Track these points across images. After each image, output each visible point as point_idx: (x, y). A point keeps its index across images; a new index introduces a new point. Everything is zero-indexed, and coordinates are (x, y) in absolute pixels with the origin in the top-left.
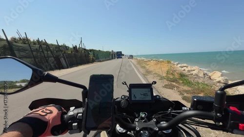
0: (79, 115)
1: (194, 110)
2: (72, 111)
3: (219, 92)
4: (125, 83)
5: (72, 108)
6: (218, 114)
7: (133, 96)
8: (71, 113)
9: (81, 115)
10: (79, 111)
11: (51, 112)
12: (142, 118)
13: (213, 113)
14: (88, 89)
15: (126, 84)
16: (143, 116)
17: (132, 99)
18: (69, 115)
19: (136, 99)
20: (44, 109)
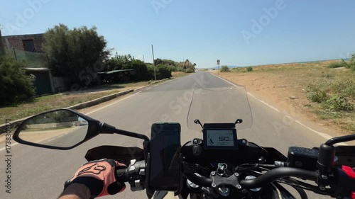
0: (141, 170)
1: (290, 166)
2: (134, 165)
3: (325, 146)
4: (197, 122)
5: (133, 161)
6: (323, 176)
7: (208, 140)
8: (132, 168)
9: (143, 170)
10: (141, 166)
11: (104, 169)
12: (221, 171)
13: (317, 174)
14: (150, 138)
15: (199, 123)
16: (222, 168)
17: (208, 145)
18: (130, 170)
19: (213, 145)
20: (96, 166)
